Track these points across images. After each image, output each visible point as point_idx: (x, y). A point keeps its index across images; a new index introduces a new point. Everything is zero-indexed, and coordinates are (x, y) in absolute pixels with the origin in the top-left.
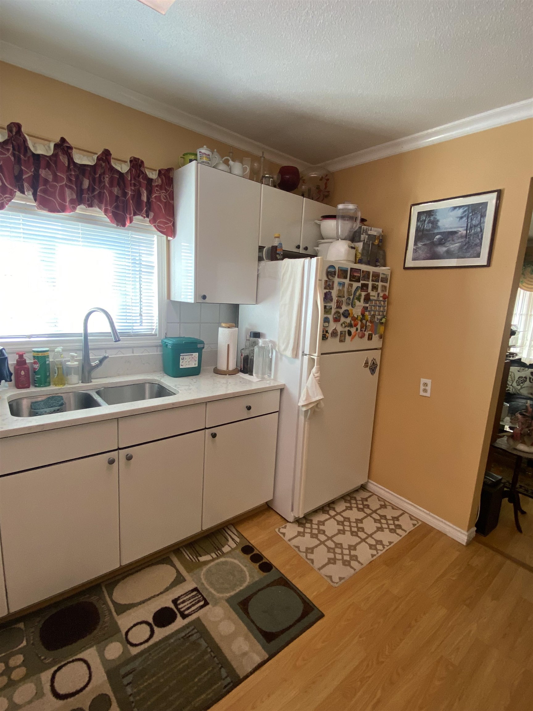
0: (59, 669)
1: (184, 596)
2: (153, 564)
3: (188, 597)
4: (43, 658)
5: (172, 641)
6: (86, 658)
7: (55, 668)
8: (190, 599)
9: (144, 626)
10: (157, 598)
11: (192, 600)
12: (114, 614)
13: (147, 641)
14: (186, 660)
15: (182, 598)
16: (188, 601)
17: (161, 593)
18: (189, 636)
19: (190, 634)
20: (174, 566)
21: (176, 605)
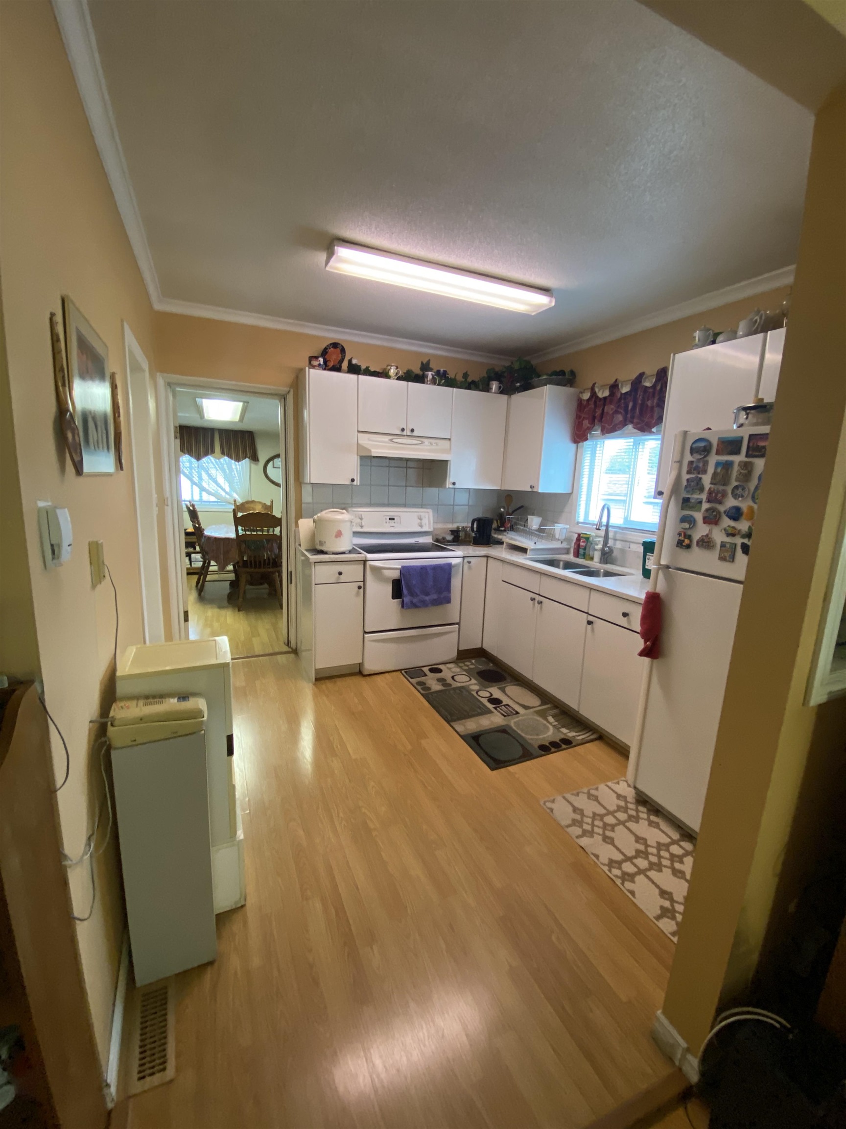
0: (467, 676)
1: (512, 709)
4: (475, 672)
5: (478, 703)
7: (467, 674)
9: (490, 695)
10: (511, 700)
12: (499, 687)
13: (479, 696)
14: (465, 706)
16: (508, 710)
17: (515, 701)
18: (479, 708)
19: (481, 709)
20: (540, 706)
21: (504, 705)
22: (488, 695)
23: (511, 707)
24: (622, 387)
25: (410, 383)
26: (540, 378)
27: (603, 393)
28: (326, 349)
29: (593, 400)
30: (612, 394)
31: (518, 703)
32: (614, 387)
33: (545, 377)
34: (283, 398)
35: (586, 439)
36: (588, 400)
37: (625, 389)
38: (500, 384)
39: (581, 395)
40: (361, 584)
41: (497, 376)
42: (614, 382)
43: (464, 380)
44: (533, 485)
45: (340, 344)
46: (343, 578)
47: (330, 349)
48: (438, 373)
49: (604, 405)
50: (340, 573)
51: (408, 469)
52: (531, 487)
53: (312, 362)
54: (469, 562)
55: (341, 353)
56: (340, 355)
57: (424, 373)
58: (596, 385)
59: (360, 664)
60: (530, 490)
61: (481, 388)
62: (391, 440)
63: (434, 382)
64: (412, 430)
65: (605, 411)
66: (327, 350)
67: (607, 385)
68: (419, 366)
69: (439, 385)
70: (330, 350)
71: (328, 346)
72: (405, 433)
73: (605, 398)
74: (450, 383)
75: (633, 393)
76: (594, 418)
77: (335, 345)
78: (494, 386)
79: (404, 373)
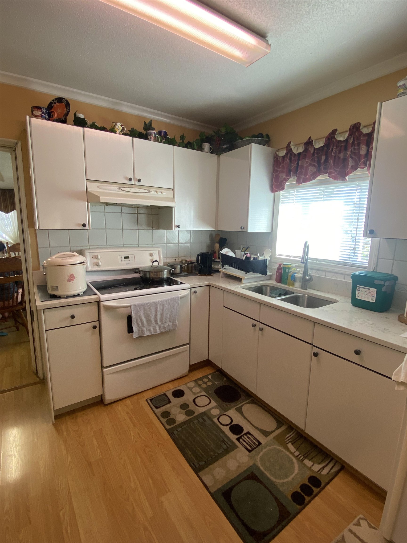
0: (206, 396)
1: (254, 438)
2: (274, 417)
3: (253, 439)
4: (211, 390)
5: (222, 435)
6: (211, 403)
7: (206, 395)
8: (251, 441)
9: (230, 421)
10: (249, 424)
11: (251, 442)
12: (236, 407)
13: (221, 424)
14: (210, 443)
15: (251, 437)
16: (250, 440)
17: (253, 425)
18: (225, 443)
19: (226, 443)
20: (277, 429)
21: (246, 434)
22: (228, 421)
23: (252, 435)
24: (315, 143)
25: (134, 138)
26: (243, 140)
27: (298, 150)
28: (51, 103)
29: (289, 156)
30: (306, 150)
31: (257, 428)
32: (309, 143)
33: (247, 139)
34: (12, 149)
35: (283, 189)
36: (283, 157)
37: (318, 145)
38: (210, 146)
39: (277, 153)
40: (96, 324)
41: (208, 140)
42: (308, 140)
43: (181, 141)
44: (243, 226)
45: (64, 99)
46: (76, 321)
47: (55, 103)
48: (160, 133)
49: (298, 160)
50: (73, 317)
51: (139, 215)
52: (241, 228)
53: (34, 112)
54: (195, 292)
55: (66, 108)
56: (65, 109)
57: (147, 132)
58: (292, 144)
59: (101, 395)
60: (240, 230)
61: (196, 147)
62: (120, 189)
63: (156, 140)
64: (139, 180)
65: (300, 164)
66: (53, 105)
67: (302, 143)
68: (143, 126)
69: (161, 142)
70: (55, 105)
71: (53, 101)
72: (132, 182)
73: (299, 154)
74: (170, 142)
75: (325, 148)
76: (290, 171)
77: (60, 100)
78: (206, 146)
79: (129, 131)
